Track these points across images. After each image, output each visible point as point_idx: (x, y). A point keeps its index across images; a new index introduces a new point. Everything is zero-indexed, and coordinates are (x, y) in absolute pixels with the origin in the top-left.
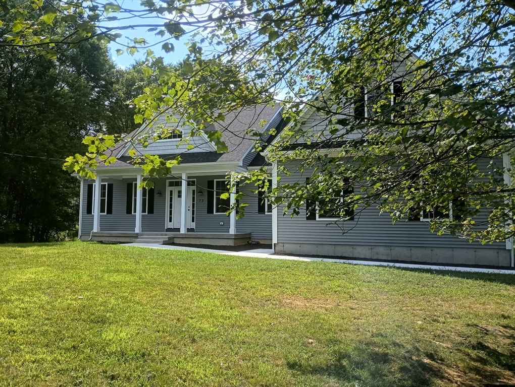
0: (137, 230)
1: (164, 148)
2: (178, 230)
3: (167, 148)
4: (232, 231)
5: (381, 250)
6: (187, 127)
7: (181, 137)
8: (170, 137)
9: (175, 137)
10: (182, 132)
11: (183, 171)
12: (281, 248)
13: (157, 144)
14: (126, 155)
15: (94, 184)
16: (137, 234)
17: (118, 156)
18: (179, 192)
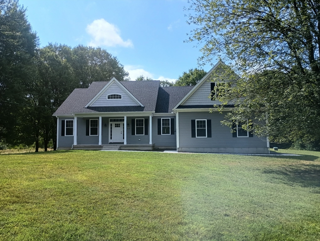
0: (100, 143)
1: (112, 103)
2: (123, 143)
3: (113, 103)
4: (151, 143)
5: (222, 149)
6: (124, 94)
7: (120, 98)
8: (115, 98)
9: (117, 98)
10: (121, 96)
11: (125, 115)
12: (181, 150)
13: (108, 101)
14: (90, 106)
15: (65, 120)
16: (100, 145)
17: (86, 107)
18: (116, 124)
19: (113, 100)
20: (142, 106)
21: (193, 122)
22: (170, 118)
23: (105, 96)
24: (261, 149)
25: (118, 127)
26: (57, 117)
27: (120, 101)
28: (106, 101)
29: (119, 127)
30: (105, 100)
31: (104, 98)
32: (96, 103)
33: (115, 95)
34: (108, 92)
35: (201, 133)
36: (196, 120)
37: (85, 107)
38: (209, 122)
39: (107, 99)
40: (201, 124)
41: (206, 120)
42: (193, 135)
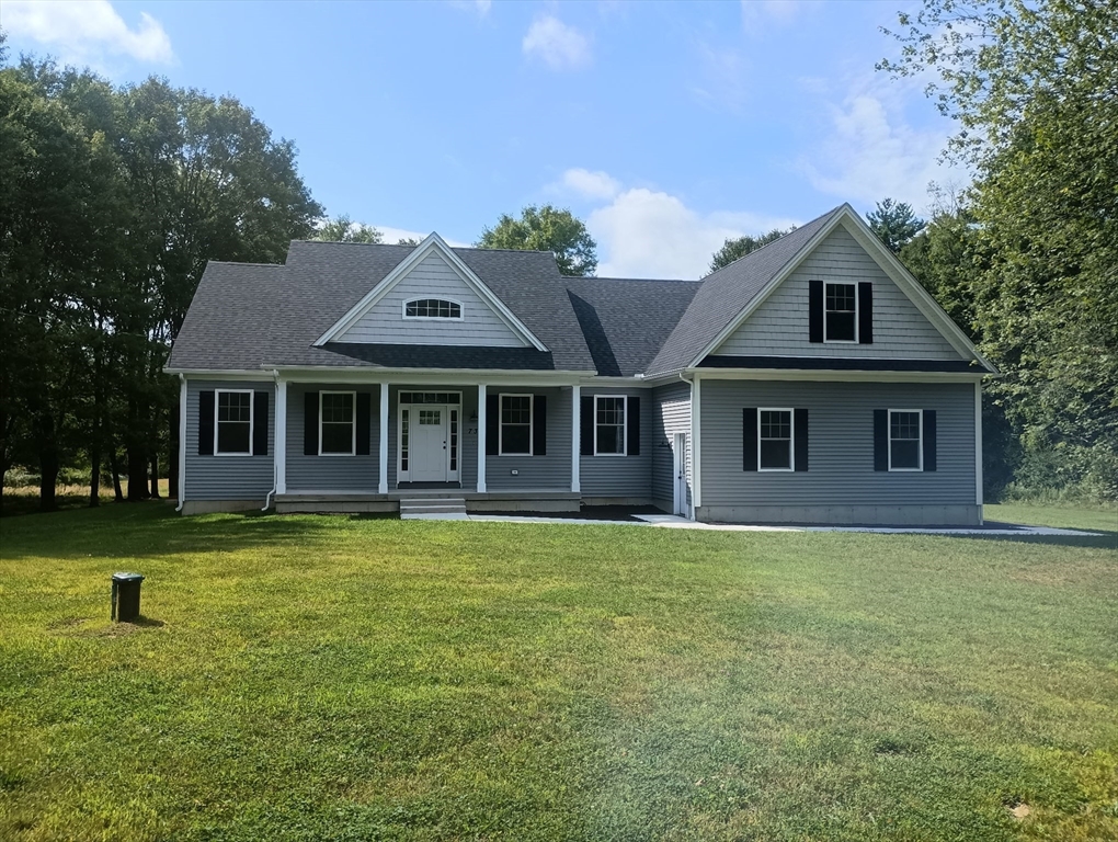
0: (384, 487)
1: (423, 332)
3: (428, 332)
4: (576, 487)
5: (841, 511)
6: (469, 298)
7: (457, 314)
8: (434, 313)
9: (445, 314)
10: (459, 306)
11: (483, 380)
12: (706, 514)
13: (406, 325)
14: (336, 340)
15: (217, 391)
16: (385, 496)
17: (321, 341)
18: (422, 414)
19: (427, 321)
20: (541, 347)
21: (749, 415)
22: (625, 397)
23: (395, 303)
24: (957, 512)
25: (429, 422)
26: (181, 375)
27: (456, 326)
28: (400, 325)
29: (437, 422)
30: (397, 317)
31: (392, 310)
32: (358, 330)
33: (434, 303)
34: (410, 289)
35: (776, 456)
36: (760, 410)
37: (316, 344)
38: (802, 416)
39: (405, 317)
40: (776, 422)
41: (792, 410)
42: (749, 465)
